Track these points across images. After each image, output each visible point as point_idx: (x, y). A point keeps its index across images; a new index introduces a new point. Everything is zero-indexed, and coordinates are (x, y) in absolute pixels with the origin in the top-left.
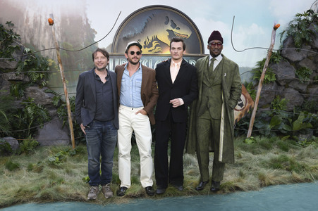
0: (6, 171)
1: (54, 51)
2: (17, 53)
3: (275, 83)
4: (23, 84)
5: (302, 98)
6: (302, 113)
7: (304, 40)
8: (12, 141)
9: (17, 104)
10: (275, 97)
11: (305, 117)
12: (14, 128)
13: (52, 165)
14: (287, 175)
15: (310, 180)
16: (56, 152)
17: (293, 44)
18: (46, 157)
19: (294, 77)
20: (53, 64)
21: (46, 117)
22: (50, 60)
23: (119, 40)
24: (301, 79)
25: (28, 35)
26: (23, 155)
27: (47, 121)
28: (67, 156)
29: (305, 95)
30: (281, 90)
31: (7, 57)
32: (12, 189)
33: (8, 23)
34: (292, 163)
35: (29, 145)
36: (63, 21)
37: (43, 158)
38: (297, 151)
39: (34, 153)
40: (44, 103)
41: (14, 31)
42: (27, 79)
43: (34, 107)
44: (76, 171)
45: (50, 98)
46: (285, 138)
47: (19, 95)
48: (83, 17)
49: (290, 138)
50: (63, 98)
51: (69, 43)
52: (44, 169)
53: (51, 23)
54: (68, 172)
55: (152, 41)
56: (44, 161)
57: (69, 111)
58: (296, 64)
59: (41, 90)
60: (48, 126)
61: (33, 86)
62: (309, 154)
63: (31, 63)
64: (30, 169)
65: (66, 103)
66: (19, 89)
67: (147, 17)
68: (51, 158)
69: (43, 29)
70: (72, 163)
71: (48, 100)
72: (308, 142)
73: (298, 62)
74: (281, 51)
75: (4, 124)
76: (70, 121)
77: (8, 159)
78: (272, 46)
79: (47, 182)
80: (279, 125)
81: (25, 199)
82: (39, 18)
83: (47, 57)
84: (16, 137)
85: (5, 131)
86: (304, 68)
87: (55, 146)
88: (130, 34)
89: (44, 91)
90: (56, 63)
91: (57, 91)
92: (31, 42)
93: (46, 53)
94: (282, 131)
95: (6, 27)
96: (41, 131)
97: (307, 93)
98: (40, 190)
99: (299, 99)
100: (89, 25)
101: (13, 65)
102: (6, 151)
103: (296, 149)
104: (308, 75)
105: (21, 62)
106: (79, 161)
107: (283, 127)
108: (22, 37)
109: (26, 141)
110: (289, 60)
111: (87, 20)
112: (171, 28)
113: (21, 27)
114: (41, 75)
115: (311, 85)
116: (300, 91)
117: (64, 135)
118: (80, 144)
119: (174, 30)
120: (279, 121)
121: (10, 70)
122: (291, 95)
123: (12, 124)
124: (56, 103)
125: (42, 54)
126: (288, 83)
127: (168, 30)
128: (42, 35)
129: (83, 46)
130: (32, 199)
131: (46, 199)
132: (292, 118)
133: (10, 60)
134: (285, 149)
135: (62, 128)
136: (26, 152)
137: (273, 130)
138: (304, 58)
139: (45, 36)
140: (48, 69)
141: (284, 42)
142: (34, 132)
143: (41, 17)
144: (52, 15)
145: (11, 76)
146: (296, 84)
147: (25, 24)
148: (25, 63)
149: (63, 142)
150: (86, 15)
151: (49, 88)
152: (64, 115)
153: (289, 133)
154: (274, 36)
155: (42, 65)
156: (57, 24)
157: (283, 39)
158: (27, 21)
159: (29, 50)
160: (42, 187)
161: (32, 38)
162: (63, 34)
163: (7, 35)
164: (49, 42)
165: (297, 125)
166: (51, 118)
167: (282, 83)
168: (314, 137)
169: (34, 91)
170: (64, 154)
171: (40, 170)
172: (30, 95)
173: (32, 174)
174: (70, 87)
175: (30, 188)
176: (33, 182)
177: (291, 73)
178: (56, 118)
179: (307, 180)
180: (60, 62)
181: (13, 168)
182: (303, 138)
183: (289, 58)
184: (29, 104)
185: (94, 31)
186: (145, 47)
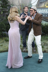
0: (5, 41)
2: (8, 7)
8: (6, 33)
23: (39, 3)
31: (6, 8)
41: (8, 0)
51: (23, 4)
75: (4, 28)
77: (5, 38)
85: (5, 30)
88: (42, 1)
92: (13, 3)
102: (5, 36)
105: (9, 9)
108: (10, 2)
121: (7, 12)
123: (6, 28)
128: (16, 1)
133: (7, 9)
139: (17, 2)
161: (13, 2)
162: (22, 1)
163: (6, 1)
164: (18, 4)
180: (21, 10)
181: (7, 41)
186: (47, 5)
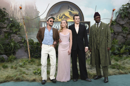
0: (2, 69)
1: (22, 20)
2: (7, 21)
3: (113, 33)
4: (10, 34)
5: (125, 40)
6: (124, 46)
7: (125, 16)
8: (5, 56)
9: (7, 41)
10: (113, 39)
11: (126, 47)
12: (6, 51)
13: (21, 66)
14: (118, 71)
15: (127, 73)
16: (23, 61)
17: (121, 17)
18: (19, 63)
19: (121, 31)
20: (22, 25)
21: (19, 47)
22: (21, 24)
24: (124, 32)
25: (12, 13)
26: (10, 62)
27: (19, 48)
28: (27, 63)
29: (126, 38)
30: (116, 36)
31: (3, 22)
32: (4, 76)
33: (3, 8)
34: (120, 66)
35: (12, 58)
36: (26, 8)
37: (17, 63)
38: (122, 61)
39: (14, 61)
40: (18, 41)
41: (6, 12)
42: (11, 31)
43: (14, 43)
44: (30, 69)
45: (20, 39)
46: (117, 56)
47: (8, 38)
48: (34, 6)
49: (119, 56)
50: (26, 39)
51: (28, 17)
52: (18, 68)
53: (21, 8)
54: (27, 69)
55: (63, 16)
56: (18, 65)
57: (28, 44)
58: (122, 25)
59: (17, 36)
60: (20, 50)
61: (13, 34)
62: (127, 63)
63: (13, 25)
64: (12, 68)
65: (27, 41)
66: (8, 35)
67: (61, 6)
68: (21, 64)
69: (18, 11)
70: (29, 66)
71: (20, 40)
72: (127, 58)
73: (123, 24)
74: (116, 20)
75: (2, 50)
76: (28, 48)
77: (3, 64)
78: (112, 18)
79: (19, 73)
80: (115, 51)
81: (9, 80)
82: (16, 6)
83: (20, 22)
84: (7, 55)
85: (2, 52)
86: (126, 27)
87: (22, 59)
88: (53, 13)
89: (18, 36)
90: (23, 25)
91: (23, 36)
92: (13, 16)
93: (19, 21)
94: (116, 53)
95: (3, 10)
96: (17, 53)
97: (126, 37)
98: (15, 76)
99: (123, 40)
100: (36, 9)
101: (5, 26)
102: (3, 61)
103: (122, 60)
104: (127, 30)
105: (8, 24)
106: (32, 65)
107: (116, 51)
108: (9, 14)
109: (10, 57)
110: (119, 24)
111: (36, 7)
112: (70, 11)
113: (9, 10)
114: (17, 30)
115: (128, 34)
116: (124, 37)
117: (26, 54)
118: (33, 58)
119: (72, 11)
120: (115, 49)
121: (4, 28)
122: (120, 38)
124: (23, 41)
125: (17, 21)
126: (119, 33)
127: (69, 11)
128: (17, 13)
129: (34, 18)
130: (12, 80)
131: (18, 80)
132: (120, 48)
133: (4, 24)
134: (117, 61)
135: (26, 51)
136: (11, 61)
137: (112, 53)
138: (125, 23)
139: (18, 14)
140: (20, 27)
141: (117, 16)
142: (14, 53)
143: (17, 6)
144: (21, 5)
145: (5, 30)
146: (122, 34)
147: (10, 9)
148: (10, 25)
149: (26, 57)
150: (35, 5)
151: (20, 35)
152: (26, 46)
153: (119, 54)
154: (113, 14)
155: (17, 26)
156: (23, 9)
157: (117, 15)
158: (11, 8)
159: (12, 19)
160: (17, 75)
161: (13, 15)
162: (26, 13)
163: (3, 13)
164: (20, 16)
165: (122, 51)
166: (21, 47)
167: (116, 33)
168: (129, 56)
169: (14, 36)
170: (26, 62)
171: (16, 68)
172: (12, 38)
173: (12, 70)
174: (29, 35)
175: (12, 75)
176: (13, 73)
177: (120, 29)
178: (23, 47)
179: (126, 73)
180: (24, 24)
181: (5, 67)
182: (125, 56)
183: (119, 23)
184: (12, 41)
185: (38, 12)
186: (59, 18)
